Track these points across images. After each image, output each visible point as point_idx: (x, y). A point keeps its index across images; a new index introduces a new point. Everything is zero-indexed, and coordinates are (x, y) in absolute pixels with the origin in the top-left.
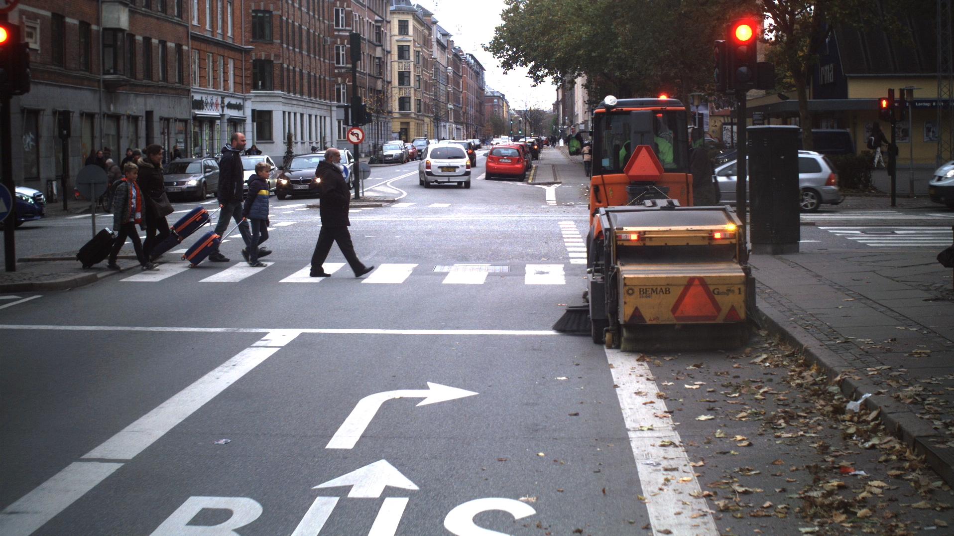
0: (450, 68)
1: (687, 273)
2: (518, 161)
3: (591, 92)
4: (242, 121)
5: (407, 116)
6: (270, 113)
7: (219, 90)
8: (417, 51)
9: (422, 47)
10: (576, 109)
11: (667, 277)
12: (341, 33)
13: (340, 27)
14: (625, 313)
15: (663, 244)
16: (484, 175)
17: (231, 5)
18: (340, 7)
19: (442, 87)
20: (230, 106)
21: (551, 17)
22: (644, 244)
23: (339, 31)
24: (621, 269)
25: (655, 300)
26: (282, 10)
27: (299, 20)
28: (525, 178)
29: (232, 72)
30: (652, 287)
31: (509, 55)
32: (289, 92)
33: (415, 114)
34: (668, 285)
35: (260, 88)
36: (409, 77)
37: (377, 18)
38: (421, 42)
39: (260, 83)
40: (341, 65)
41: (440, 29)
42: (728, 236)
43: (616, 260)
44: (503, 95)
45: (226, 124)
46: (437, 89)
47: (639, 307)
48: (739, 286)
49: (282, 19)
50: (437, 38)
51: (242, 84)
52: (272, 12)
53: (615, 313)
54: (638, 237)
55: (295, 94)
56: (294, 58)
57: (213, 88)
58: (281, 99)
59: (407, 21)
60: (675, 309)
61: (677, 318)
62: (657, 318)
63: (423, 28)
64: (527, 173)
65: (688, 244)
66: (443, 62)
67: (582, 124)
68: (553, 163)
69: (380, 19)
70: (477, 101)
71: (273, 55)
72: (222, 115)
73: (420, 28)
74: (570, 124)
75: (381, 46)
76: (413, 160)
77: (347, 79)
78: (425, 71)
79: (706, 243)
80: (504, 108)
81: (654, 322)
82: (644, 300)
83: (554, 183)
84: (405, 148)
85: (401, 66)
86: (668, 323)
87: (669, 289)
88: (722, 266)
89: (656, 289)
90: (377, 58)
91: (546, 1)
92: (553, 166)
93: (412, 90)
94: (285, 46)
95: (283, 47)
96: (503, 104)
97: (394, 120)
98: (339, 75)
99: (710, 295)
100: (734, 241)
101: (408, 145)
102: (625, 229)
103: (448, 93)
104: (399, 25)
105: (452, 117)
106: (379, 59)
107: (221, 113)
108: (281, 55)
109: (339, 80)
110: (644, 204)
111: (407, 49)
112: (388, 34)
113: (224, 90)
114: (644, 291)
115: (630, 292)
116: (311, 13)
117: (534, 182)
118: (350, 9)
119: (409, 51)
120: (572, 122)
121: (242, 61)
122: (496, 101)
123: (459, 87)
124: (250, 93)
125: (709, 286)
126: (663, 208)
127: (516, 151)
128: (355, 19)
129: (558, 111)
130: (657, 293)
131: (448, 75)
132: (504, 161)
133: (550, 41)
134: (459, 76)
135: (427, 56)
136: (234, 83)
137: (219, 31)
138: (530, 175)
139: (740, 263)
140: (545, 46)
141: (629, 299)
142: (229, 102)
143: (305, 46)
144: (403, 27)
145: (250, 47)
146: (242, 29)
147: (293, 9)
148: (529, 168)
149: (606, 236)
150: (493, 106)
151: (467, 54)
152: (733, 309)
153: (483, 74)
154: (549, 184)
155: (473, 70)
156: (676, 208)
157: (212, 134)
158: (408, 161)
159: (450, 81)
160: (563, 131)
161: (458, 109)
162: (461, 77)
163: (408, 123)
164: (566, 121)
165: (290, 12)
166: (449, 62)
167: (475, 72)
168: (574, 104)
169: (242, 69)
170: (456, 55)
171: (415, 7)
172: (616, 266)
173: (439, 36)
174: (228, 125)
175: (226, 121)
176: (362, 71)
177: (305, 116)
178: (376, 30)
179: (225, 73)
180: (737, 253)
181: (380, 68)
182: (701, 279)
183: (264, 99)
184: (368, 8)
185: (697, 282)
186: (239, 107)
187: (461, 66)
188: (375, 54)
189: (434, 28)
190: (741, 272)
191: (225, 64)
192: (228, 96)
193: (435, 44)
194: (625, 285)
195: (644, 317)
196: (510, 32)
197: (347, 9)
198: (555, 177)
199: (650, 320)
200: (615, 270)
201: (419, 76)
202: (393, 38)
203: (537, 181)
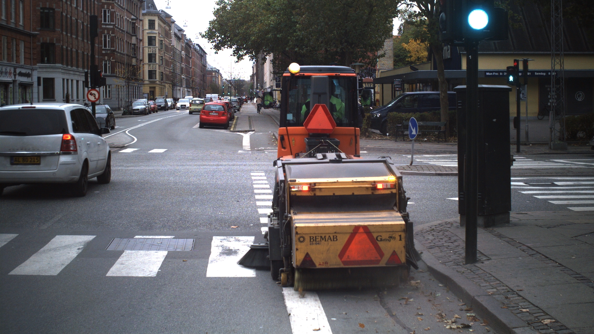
0: (183, 52)
1: (353, 222)
2: (223, 114)
3: (275, 66)
4: (30, 85)
5: (154, 82)
6: (52, 80)
7: (12, 63)
8: (161, 40)
9: (164, 38)
10: (265, 79)
11: (334, 226)
12: (107, 27)
13: (107, 22)
14: (297, 258)
15: (332, 194)
16: (198, 125)
17: (22, 3)
18: (107, 9)
19: (178, 64)
20: (21, 74)
21: (248, 12)
22: (315, 194)
23: (106, 25)
24: (293, 218)
25: (323, 246)
26: (62, 8)
27: (76, 16)
28: (228, 126)
29: (23, 50)
30: (321, 235)
31: (219, 40)
32: (67, 65)
33: (159, 82)
34: (335, 233)
35: (46, 62)
36: (155, 57)
37: (133, 17)
38: (164, 35)
39: (46, 59)
40: (107, 48)
41: (177, 27)
42: (389, 187)
43: (290, 209)
44: (219, 70)
45: (18, 88)
46: (175, 65)
47: (309, 253)
48: (400, 233)
49: (62, 15)
50: (175, 32)
51: (31, 59)
52: (54, 9)
53: (289, 257)
54: (309, 188)
55: (72, 66)
56: (71, 42)
57: (8, 61)
58: (60, 70)
59: (155, 20)
60: (341, 255)
61: (344, 263)
62: (326, 263)
63: (165, 26)
64: (230, 122)
65: (353, 194)
66: (179, 48)
67: (269, 88)
68: (250, 115)
69: (135, 18)
70: (202, 74)
71: (55, 39)
72: (14, 81)
73: (163, 25)
74: (261, 89)
75: (136, 36)
76: (154, 112)
77: (112, 58)
78: (167, 54)
79: (369, 193)
80: (219, 78)
81: (323, 267)
82: (314, 247)
83: (249, 131)
84: (148, 104)
85: (150, 50)
86: (336, 267)
87: (336, 237)
88: (384, 214)
89: (325, 236)
90: (133, 44)
91: (244, 1)
92: (249, 117)
93: (157, 66)
94: (64, 33)
95: (63, 34)
96: (218, 76)
97: (146, 85)
98: (106, 54)
99: (374, 241)
100: (394, 191)
101: (151, 102)
102: (298, 181)
103: (182, 68)
104: (149, 23)
105: (185, 84)
106: (134, 45)
107: (14, 79)
108: (61, 39)
109: (106, 58)
110: (316, 157)
111: (154, 39)
112: (141, 28)
113: (16, 63)
114: (314, 239)
115: (302, 239)
116: (85, 12)
117: (234, 130)
118: (113, 10)
119: (155, 40)
120: (262, 87)
121: (30, 43)
122: (214, 74)
123: (189, 65)
124: (36, 65)
125: (373, 234)
126: (332, 161)
127: (221, 107)
128: (117, 17)
129: (253, 81)
130: (325, 241)
131: (182, 57)
132: (213, 114)
133: (248, 29)
134: (190, 57)
135: (167, 44)
136: (24, 58)
137: (13, 21)
138: (232, 124)
139: (400, 211)
140: (244, 33)
141: (300, 246)
142: (20, 72)
143: (80, 34)
144: (152, 24)
145: (37, 33)
146: (30, 20)
147: (71, 8)
148: (232, 118)
149: (281, 187)
150: (212, 77)
151: (195, 44)
152: (394, 254)
153: (206, 56)
154: (246, 132)
155: (199, 54)
156: (343, 160)
157: (7, 94)
158: (150, 113)
159: (183, 61)
160: (257, 93)
161: (188, 78)
162: (191, 58)
163: (154, 88)
164: (259, 87)
165: (68, 10)
166: (183, 48)
167: (200, 55)
168: (264, 75)
169: (31, 48)
170: (187, 44)
171: (160, 12)
172: (289, 215)
173: (176, 31)
174: (19, 88)
175: (18, 85)
176: (122, 52)
177: (80, 82)
178: (132, 25)
179: (17, 51)
180: (397, 201)
181: (135, 51)
182: (365, 228)
183: (49, 70)
184: (126, 10)
185: (361, 230)
186: (28, 75)
187: (191, 51)
188: (131, 41)
189: (173, 25)
190: (401, 220)
191: (17, 45)
192: (18, 67)
193: (173, 36)
194: (297, 233)
195: (315, 262)
196: (220, 24)
197: (112, 10)
198: (250, 127)
199: (319, 265)
200: (289, 219)
201: (162, 57)
202: (145, 31)
203: (237, 130)
